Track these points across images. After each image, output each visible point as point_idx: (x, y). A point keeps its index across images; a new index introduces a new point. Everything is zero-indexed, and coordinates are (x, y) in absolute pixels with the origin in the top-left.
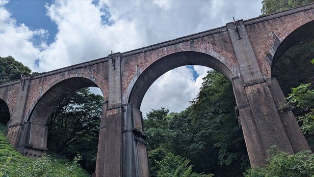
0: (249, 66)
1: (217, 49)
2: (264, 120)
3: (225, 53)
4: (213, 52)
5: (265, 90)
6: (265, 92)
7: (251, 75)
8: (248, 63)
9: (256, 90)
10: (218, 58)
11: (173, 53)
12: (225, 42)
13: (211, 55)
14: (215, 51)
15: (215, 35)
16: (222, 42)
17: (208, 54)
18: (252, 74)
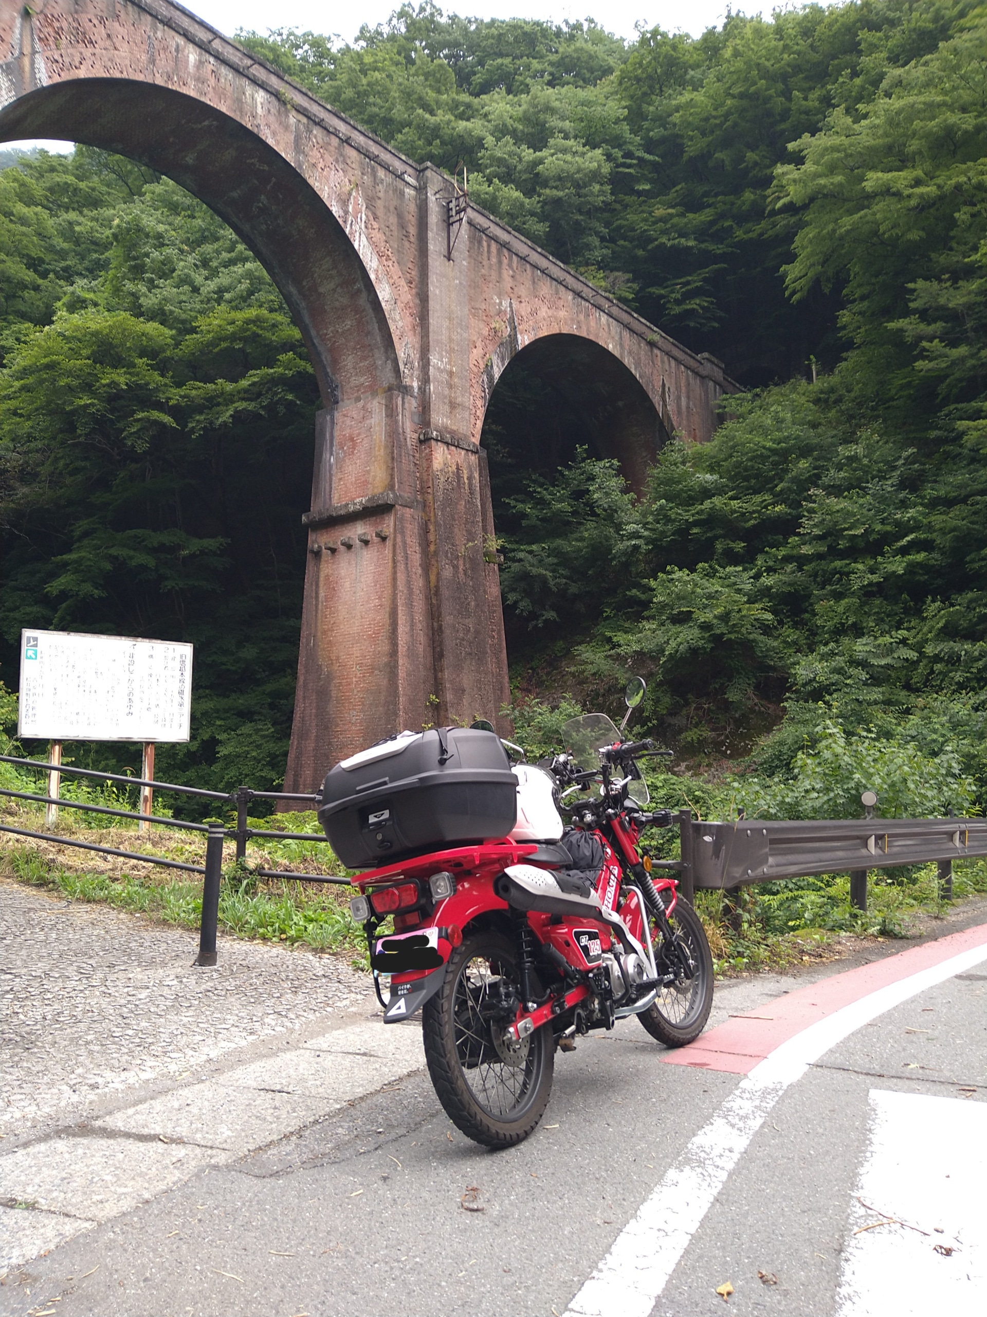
0: (451, 374)
1: (378, 236)
2: (455, 567)
3: (395, 270)
4: (363, 238)
5: (469, 478)
6: (470, 484)
7: (447, 408)
8: (450, 363)
9: (454, 467)
10: (372, 277)
11: (224, 109)
12: (402, 226)
13: (356, 246)
14: (369, 238)
15: (381, 173)
16: (393, 220)
17: (347, 231)
18: (453, 406)
